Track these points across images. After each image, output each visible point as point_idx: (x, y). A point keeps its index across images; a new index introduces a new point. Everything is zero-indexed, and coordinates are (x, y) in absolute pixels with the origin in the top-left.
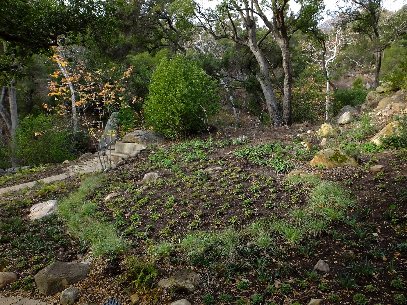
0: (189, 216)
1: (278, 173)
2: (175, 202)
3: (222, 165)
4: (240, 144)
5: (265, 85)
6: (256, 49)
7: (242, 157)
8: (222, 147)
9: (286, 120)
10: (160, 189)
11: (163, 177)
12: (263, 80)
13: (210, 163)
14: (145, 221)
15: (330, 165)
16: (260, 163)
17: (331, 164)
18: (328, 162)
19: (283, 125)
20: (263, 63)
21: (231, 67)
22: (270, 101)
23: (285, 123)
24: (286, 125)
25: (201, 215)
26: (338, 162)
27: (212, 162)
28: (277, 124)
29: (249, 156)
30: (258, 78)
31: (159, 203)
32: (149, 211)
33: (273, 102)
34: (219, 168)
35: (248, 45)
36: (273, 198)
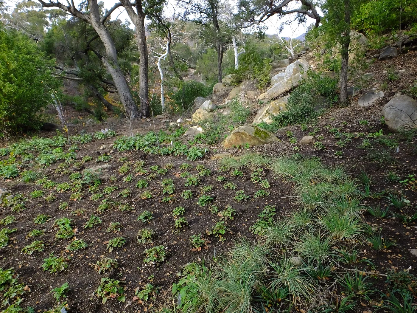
0: (127, 244)
1: (195, 160)
2: (72, 226)
3: (107, 161)
4: (106, 138)
5: (115, 70)
6: (100, 26)
7: (128, 149)
8: (83, 143)
9: (144, 111)
10: (20, 212)
11: (14, 191)
12: (112, 65)
13: (86, 162)
14: (33, 279)
15: (255, 143)
16: (162, 153)
17: (255, 141)
18: (251, 139)
19: (142, 117)
20: (110, 44)
21: (58, 53)
22: (122, 90)
23: (143, 115)
24: (145, 117)
25: (152, 236)
26: (262, 138)
27: (88, 161)
28: (133, 117)
29: (137, 148)
30: (106, 62)
31: (39, 235)
32: (28, 255)
33: (126, 91)
34: (106, 166)
35: (89, 20)
36: (233, 187)
